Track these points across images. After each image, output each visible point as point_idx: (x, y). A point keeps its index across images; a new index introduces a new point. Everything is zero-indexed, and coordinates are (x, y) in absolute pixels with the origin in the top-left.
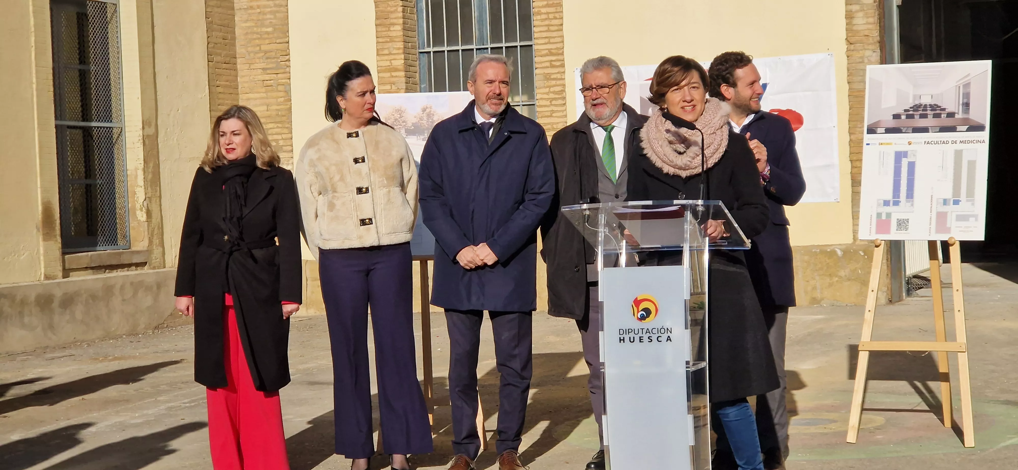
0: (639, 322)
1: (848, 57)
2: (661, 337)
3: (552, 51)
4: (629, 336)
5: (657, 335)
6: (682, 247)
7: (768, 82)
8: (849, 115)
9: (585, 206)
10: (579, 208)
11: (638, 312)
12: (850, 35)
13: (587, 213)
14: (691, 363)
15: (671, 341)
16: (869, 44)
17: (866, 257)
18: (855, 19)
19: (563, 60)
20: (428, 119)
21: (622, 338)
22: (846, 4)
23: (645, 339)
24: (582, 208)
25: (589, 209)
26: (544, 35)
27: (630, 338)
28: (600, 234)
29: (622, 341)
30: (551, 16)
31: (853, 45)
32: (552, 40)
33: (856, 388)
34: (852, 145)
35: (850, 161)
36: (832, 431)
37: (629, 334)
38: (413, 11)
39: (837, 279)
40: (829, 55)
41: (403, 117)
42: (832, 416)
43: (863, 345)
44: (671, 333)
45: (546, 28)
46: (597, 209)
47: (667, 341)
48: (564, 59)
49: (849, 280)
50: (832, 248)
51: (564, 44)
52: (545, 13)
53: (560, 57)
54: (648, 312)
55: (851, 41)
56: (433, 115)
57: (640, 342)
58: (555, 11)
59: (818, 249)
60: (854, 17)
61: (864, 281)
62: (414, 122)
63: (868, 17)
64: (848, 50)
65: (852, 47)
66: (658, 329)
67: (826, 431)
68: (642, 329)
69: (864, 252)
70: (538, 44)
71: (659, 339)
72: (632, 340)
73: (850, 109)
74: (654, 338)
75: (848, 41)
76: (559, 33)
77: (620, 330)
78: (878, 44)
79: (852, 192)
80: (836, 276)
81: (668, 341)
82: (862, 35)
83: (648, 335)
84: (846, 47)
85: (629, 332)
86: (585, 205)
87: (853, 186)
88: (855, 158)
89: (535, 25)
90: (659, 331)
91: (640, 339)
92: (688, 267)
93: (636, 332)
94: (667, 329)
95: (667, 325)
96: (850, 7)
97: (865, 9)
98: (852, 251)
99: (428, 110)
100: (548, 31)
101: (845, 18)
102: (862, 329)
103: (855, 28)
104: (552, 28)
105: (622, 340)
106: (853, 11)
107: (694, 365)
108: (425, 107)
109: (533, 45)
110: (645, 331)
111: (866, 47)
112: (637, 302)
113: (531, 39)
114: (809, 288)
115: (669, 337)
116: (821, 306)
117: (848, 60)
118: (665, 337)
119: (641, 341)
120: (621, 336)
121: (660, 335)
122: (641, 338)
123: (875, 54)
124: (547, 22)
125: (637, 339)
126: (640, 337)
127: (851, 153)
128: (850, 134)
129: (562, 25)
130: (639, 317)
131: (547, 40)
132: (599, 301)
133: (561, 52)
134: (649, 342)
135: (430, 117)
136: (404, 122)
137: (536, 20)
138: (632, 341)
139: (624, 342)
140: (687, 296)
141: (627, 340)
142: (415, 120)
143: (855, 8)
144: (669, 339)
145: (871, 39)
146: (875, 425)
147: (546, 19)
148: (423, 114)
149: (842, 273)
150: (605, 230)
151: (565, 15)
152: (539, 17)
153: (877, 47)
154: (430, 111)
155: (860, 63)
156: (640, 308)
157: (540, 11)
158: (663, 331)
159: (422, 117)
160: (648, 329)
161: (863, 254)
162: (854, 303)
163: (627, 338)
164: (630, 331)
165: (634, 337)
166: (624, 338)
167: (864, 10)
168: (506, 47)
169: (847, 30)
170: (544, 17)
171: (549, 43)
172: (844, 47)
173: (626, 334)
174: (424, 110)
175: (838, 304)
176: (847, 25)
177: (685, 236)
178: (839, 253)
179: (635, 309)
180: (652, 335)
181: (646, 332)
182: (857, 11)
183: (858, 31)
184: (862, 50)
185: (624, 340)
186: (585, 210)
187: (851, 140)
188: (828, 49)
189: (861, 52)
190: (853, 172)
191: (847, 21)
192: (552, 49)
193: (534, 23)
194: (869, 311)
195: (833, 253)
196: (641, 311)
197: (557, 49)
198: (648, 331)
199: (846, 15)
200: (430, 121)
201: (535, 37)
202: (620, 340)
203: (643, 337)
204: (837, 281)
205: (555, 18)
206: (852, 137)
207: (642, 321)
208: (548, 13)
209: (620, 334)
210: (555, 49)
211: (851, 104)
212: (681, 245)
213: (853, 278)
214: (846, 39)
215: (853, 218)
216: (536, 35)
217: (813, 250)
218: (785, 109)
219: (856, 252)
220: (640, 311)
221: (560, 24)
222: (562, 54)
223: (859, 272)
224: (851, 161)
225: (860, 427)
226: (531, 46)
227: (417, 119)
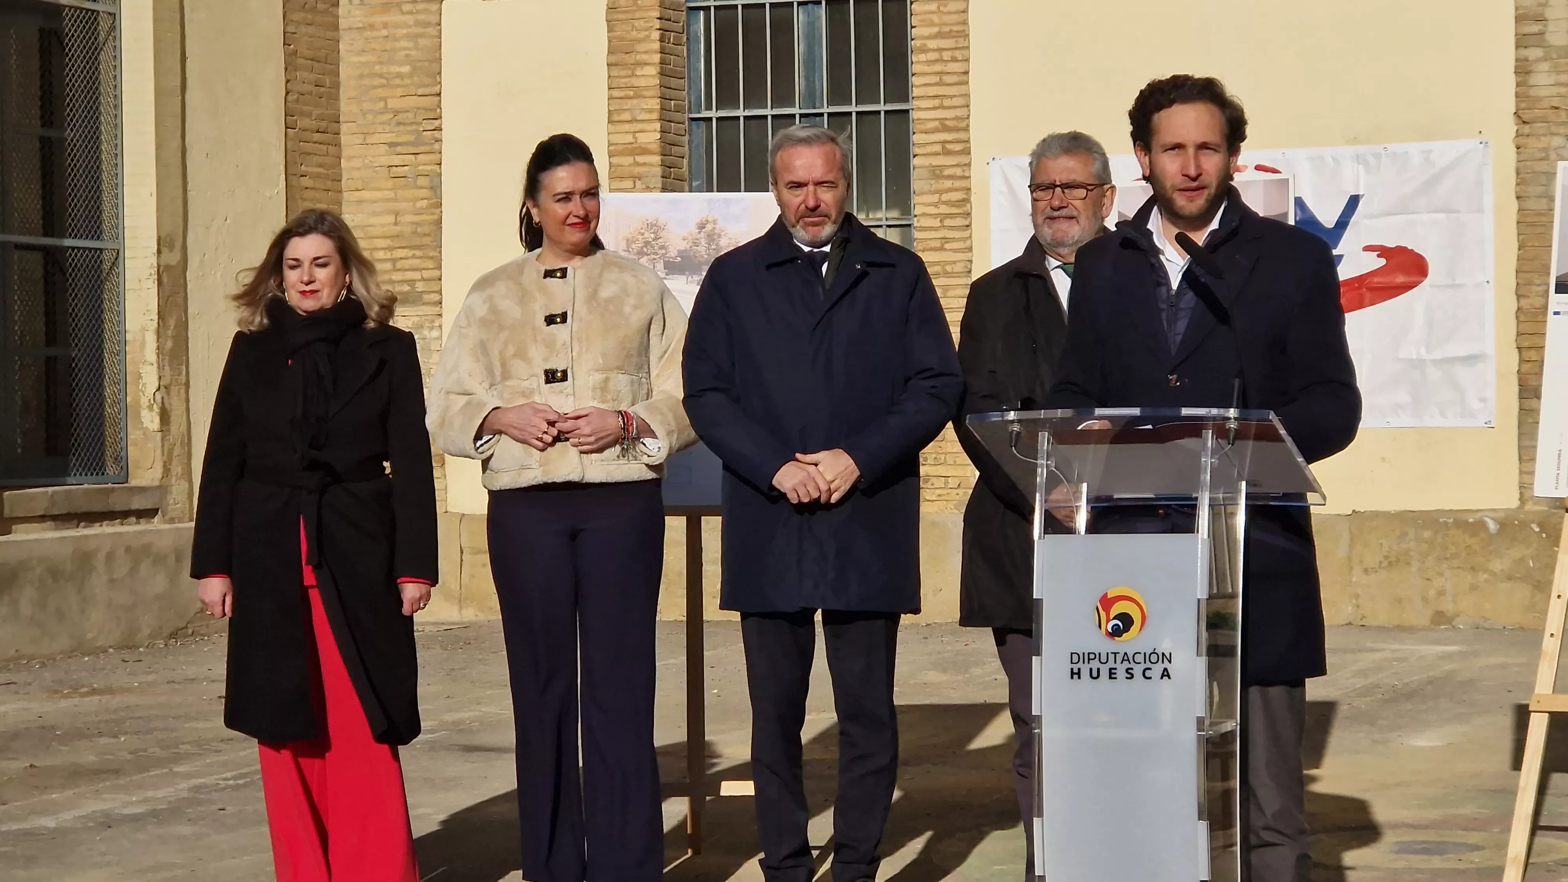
0: (1109, 639)
1: (1518, 148)
2: (1150, 669)
3: (947, 123)
4: (1090, 666)
5: (1143, 666)
6: (1196, 499)
7: (1361, 193)
8: (1518, 260)
9: (1012, 415)
10: (1000, 419)
11: (1108, 621)
12: (1523, 105)
13: (1016, 428)
14: (1207, 722)
15: (1169, 678)
16: (1559, 124)
17: (1544, 535)
18: (1533, 75)
19: (968, 141)
20: (709, 244)
21: (1076, 671)
22: (1518, 47)
23: (1121, 673)
24: (1005, 418)
25: (1019, 421)
26: (933, 91)
27: (1091, 670)
28: (1039, 470)
29: (1076, 676)
30: (946, 55)
31: (1528, 126)
32: (947, 102)
33: (1522, 783)
34: (1522, 318)
35: (1517, 350)
36: (1474, 866)
37: (1089, 663)
38: (681, 38)
39: (1486, 576)
40: (1481, 143)
41: (660, 238)
42: (1474, 838)
43: (1539, 702)
44: (1170, 662)
45: (936, 79)
46: (1035, 421)
47: (1162, 678)
48: (969, 138)
49: (1510, 578)
50: (1478, 516)
51: (969, 111)
52: (934, 50)
53: (962, 136)
54: (1126, 621)
55: (1525, 117)
56: (720, 236)
57: (1110, 678)
58: (954, 46)
59: (1449, 518)
60: (1531, 72)
61: (1539, 581)
62: (682, 249)
63: (1558, 73)
64: (1518, 135)
65: (1526, 129)
66: (1145, 654)
67: (1461, 866)
68: (1115, 654)
69: (1540, 525)
70: (920, 109)
71: (1148, 674)
72: (1095, 674)
73: (1519, 249)
74: (1137, 670)
75: (1519, 117)
76: (962, 89)
77: (1072, 654)
79: (1521, 409)
80: (1486, 571)
81: (1164, 678)
82: (1547, 106)
83: (1126, 665)
84: (1516, 128)
85: (1089, 659)
86: (1012, 413)
87: (1521, 397)
88: (1526, 344)
89: (914, 71)
90: (1147, 658)
91: (1111, 674)
92: (1206, 536)
93: (1104, 660)
94: (1163, 654)
95: (1164, 647)
96: (1525, 52)
97: (1555, 56)
98: (1516, 522)
99: (709, 227)
100: (940, 84)
101: (1515, 72)
102: (1535, 673)
103: (1533, 92)
104: (948, 79)
105: (1075, 674)
106: (1531, 59)
107: (1212, 724)
108: (704, 220)
109: (910, 111)
110: (1119, 658)
111: (1554, 129)
112: (1107, 602)
113: (906, 100)
114: (1432, 593)
115: (1165, 669)
116: (1454, 627)
117: (1518, 153)
118: (1157, 669)
119: (1113, 676)
120: (1073, 666)
121: (1148, 665)
122: (1113, 671)
124: (938, 68)
125: (1104, 673)
126: (1110, 669)
127: (1519, 334)
128: (1519, 297)
129: (966, 73)
130: (1110, 630)
131: (937, 102)
132: (1035, 597)
133: (963, 125)
134: (1127, 678)
135: (714, 239)
136: (662, 248)
137: (918, 63)
138: (1095, 676)
139: (1079, 678)
140: (1202, 593)
141: (1085, 673)
142: (683, 245)
143: (1534, 53)
144: (1166, 674)
145: (1563, 114)
146: (1555, 857)
147: (936, 61)
148: (700, 233)
149: (1497, 565)
150: (1049, 462)
151: (974, 54)
152: (923, 57)
154: (714, 228)
155: (1542, 159)
156: (1113, 614)
157: (925, 45)
158: (1154, 658)
159: (697, 239)
160: (1126, 653)
161: (1537, 530)
162: (1518, 623)
163: (1085, 669)
164: (1092, 656)
165: (1098, 670)
166: (1079, 669)
167: (1552, 59)
168: (858, 113)
169: (1517, 95)
170: (932, 56)
171: (942, 107)
172: (1511, 127)
173: (1084, 663)
174: (701, 226)
175: (1487, 626)
176: (1517, 86)
177: (1202, 477)
178: (1492, 526)
179: (1103, 614)
180: (1132, 665)
181: (1123, 660)
182: (1538, 60)
183: (1539, 99)
184: (1544, 135)
185: (1079, 674)
186: (1012, 422)
187: (1519, 309)
188: (1480, 132)
189: (1543, 138)
190: (1523, 370)
191: (1519, 79)
192: (946, 119)
193: (915, 68)
194: (1552, 635)
195: (1481, 525)
196: (1114, 618)
197: (956, 118)
198: (1126, 658)
199: (1516, 67)
200: (713, 247)
201: (914, 95)
202: (1073, 674)
203: (1115, 669)
204: (1486, 581)
205: (954, 60)
206: (1524, 303)
207: (1116, 638)
208: (940, 50)
209: (1072, 663)
210: (953, 119)
211: (1523, 240)
212: (1194, 495)
213: (1518, 575)
214: (1515, 113)
215: (1520, 459)
216: (916, 92)
217: (1441, 520)
218: (1394, 246)
219: (1524, 525)
220: (1111, 618)
221: (963, 71)
222: (966, 129)
223: (1528, 563)
224: (1520, 348)
225: (1531, 861)
226: (907, 111)
227: (688, 243)
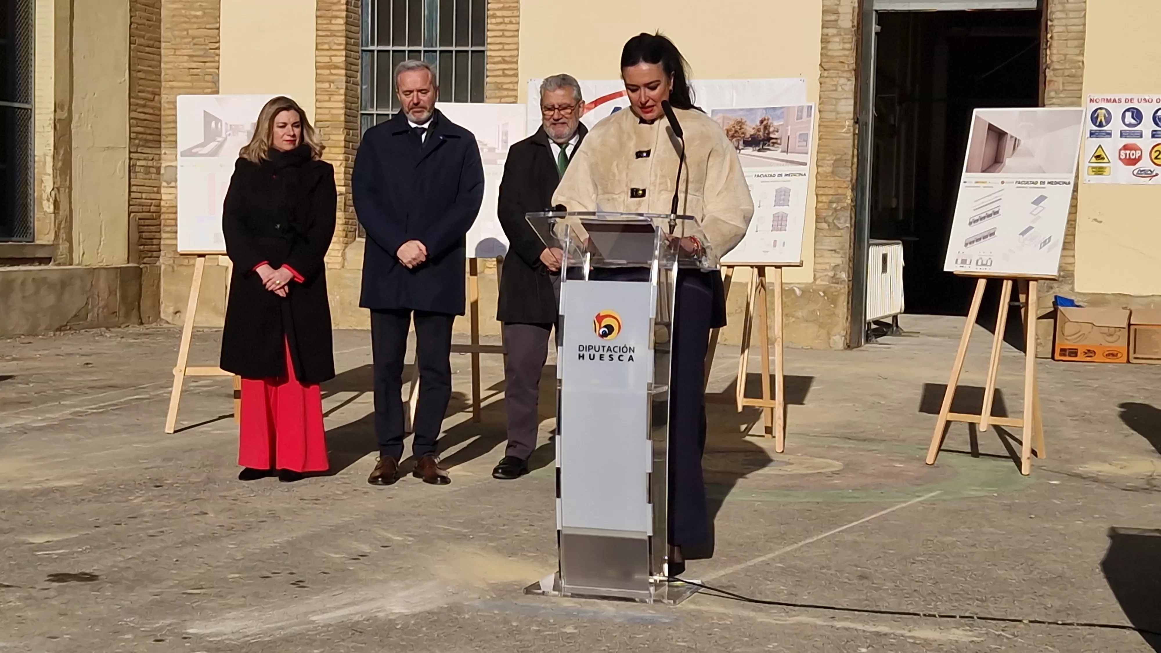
0: (600, 338)
1: (821, 84)
2: (623, 356)
4: (589, 353)
5: (619, 354)
11: (600, 328)
12: (824, 60)
14: (653, 385)
15: (633, 361)
16: (843, 71)
17: (826, 298)
18: (831, 43)
21: (581, 355)
22: (823, 27)
23: (606, 357)
27: (590, 355)
31: (827, 71)
34: (819, 178)
37: (589, 351)
39: (793, 319)
40: (801, 80)
44: (633, 352)
47: (629, 361)
49: (806, 321)
50: (790, 286)
54: (610, 328)
55: (825, 67)
60: (829, 42)
63: (845, 43)
64: (821, 77)
65: (826, 74)
66: (620, 347)
68: (604, 347)
69: (824, 292)
71: (621, 358)
72: (592, 357)
74: (616, 356)
75: (822, 67)
78: (853, 72)
79: (816, 228)
82: (837, 61)
83: (609, 353)
84: (820, 73)
85: (589, 349)
87: (817, 222)
88: (821, 192)
90: (621, 350)
91: (602, 358)
93: (597, 349)
94: (631, 348)
95: (631, 344)
96: (826, 31)
97: (842, 33)
98: (811, 291)
101: (820, 43)
103: (830, 53)
105: (581, 357)
106: (830, 34)
107: (655, 388)
110: (606, 349)
111: (841, 74)
112: (600, 318)
115: (631, 356)
117: (820, 87)
118: (627, 356)
121: (621, 353)
123: (849, 83)
125: (597, 357)
126: (601, 355)
128: (818, 166)
130: (601, 334)
132: (560, 314)
134: (610, 360)
139: (583, 359)
141: (587, 357)
143: (831, 31)
144: (631, 358)
145: (846, 66)
149: (799, 314)
153: (852, 75)
155: (833, 91)
156: (603, 325)
158: (625, 350)
160: (609, 347)
161: (822, 295)
162: (810, 346)
163: (587, 354)
164: (591, 348)
165: (594, 355)
166: (583, 354)
167: (841, 35)
169: (821, 54)
172: (817, 73)
173: (586, 351)
176: (822, 49)
178: (798, 292)
179: (596, 325)
180: (613, 353)
181: (608, 351)
182: (833, 36)
183: (832, 57)
184: (836, 77)
185: (583, 357)
187: (818, 173)
188: (801, 74)
189: (834, 79)
190: (818, 207)
191: (822, 45)
195: (791, 291)
198: (609, 349)
199: (822, 39)
203: (603, 355)
206: (820, 169)
207: (605, 337)
213: (810, 319)
214: (820, 65)
219: (816, 292)
220: (602, 327)
223: (817, 313)
224: (817, 195)
